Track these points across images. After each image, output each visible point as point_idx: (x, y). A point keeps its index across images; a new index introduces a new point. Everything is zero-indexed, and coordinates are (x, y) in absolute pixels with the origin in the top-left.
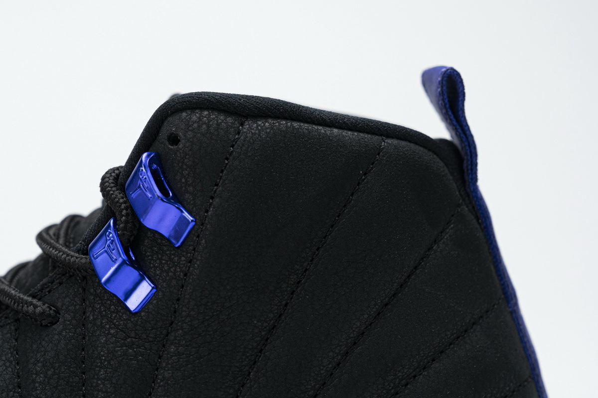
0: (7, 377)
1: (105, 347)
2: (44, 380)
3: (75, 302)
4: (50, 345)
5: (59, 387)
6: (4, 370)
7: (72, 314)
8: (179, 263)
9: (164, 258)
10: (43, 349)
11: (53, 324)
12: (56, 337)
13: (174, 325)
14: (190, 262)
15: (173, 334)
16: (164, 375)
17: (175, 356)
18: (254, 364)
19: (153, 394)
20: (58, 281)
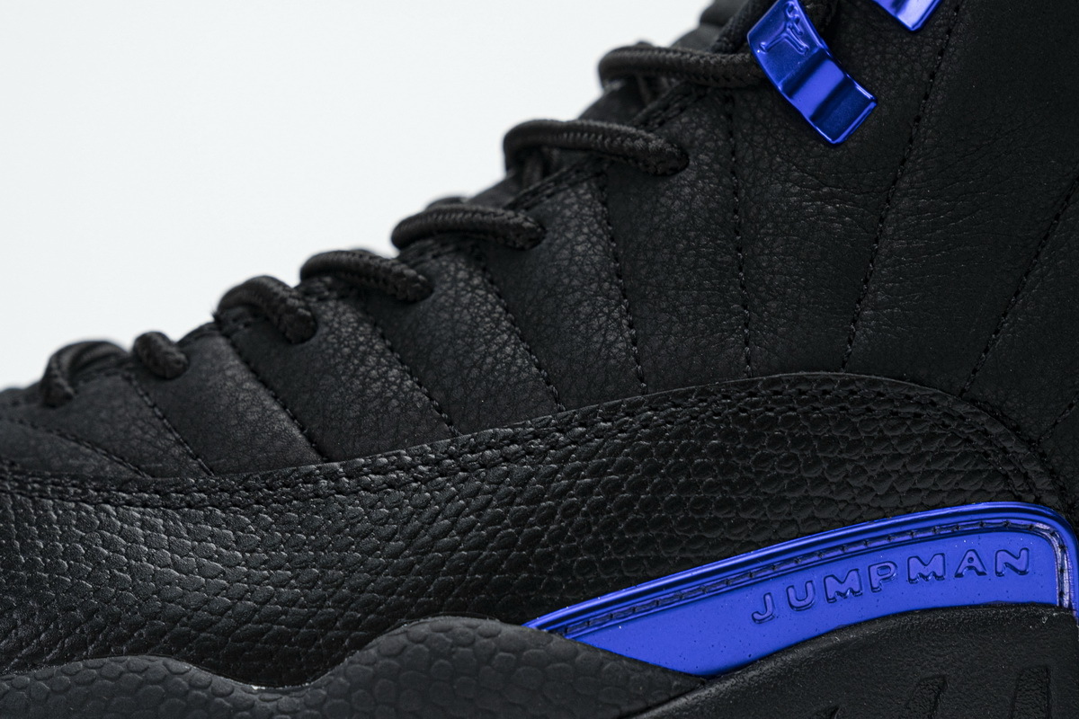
0: (597, 259)
1: (781, 201)
2: (671, 259)
3: (716, 135)
4: (677, 202)
5: (699, 270)
6: (590, 249)
7: (711, 154)
8: (920, 56)
9: (889, 49)
10: (663, 210)
11: (676, 171)
12: (687, 190)
13: (909, 165)
14: (941, 54)
15: (907, 179)
16: (892, 247)
17: (911, 215)
18: (1045, 238)
19: (871, 280)
20: (677, 105)
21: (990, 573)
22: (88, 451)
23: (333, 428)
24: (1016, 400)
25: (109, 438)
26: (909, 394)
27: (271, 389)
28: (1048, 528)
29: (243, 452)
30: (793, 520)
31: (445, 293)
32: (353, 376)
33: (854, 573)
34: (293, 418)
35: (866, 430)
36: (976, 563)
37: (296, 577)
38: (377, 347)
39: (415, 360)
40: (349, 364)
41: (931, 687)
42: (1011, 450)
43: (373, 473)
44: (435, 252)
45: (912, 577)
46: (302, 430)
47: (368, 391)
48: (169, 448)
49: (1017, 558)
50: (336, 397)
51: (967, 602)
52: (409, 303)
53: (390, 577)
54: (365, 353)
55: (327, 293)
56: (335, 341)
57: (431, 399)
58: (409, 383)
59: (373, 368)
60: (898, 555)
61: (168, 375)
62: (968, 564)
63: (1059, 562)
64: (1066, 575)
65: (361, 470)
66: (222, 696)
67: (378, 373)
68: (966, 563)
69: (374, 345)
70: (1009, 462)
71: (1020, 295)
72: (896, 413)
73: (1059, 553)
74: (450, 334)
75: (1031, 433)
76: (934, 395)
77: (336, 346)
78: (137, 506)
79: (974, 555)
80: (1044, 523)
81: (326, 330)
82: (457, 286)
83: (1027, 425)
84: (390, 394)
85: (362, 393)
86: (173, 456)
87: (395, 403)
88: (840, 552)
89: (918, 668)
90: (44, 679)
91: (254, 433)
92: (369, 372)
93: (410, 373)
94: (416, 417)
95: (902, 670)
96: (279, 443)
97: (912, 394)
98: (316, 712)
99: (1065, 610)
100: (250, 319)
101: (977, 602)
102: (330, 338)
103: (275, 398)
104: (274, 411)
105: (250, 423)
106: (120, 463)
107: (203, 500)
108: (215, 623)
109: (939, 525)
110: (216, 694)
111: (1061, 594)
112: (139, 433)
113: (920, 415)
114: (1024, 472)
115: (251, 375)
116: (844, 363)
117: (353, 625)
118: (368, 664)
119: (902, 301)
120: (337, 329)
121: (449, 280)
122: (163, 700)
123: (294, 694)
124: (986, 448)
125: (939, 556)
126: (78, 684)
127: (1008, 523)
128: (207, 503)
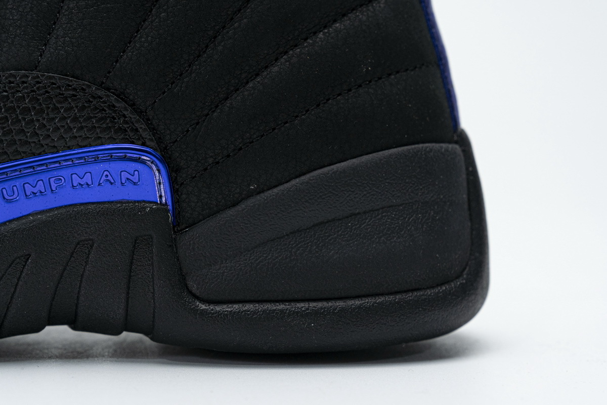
21: (118, 184)
24: (131, 89)
26: (69, 83)
28: (149, 159)
30: (5, 152)
33: (41, 182)
35: (45, 103)
36: (110, 178)
41: (86, 245)
42: (127, 116)
45: (75, 185)
49: (133, 176)
51: (106, 200)
60: (65, 173)
62: (105, 178)
63: (158, 178)
64: (162, 186)
68: (104, 178)
70: (126, 123)
71: (139, 32)
72: (63, 94)
73: (157, 174)
75: (141, 107)
76: (83, 85)
79: (108, 174)
80: (148, 157)
83: (138, 103)
88: (32, 170)
89: (76, 235)
95: (66, 235)
97: (71, 84)
99: (163, 205)
101: (111, 200)
109: (88, 156)
111: (161, 197)
113: (76, 96)
114: (135, 128)
116: (36, 67)
119: (70, 33)
124: (113, 114)
125: (89, 173)
127: (126, 156)
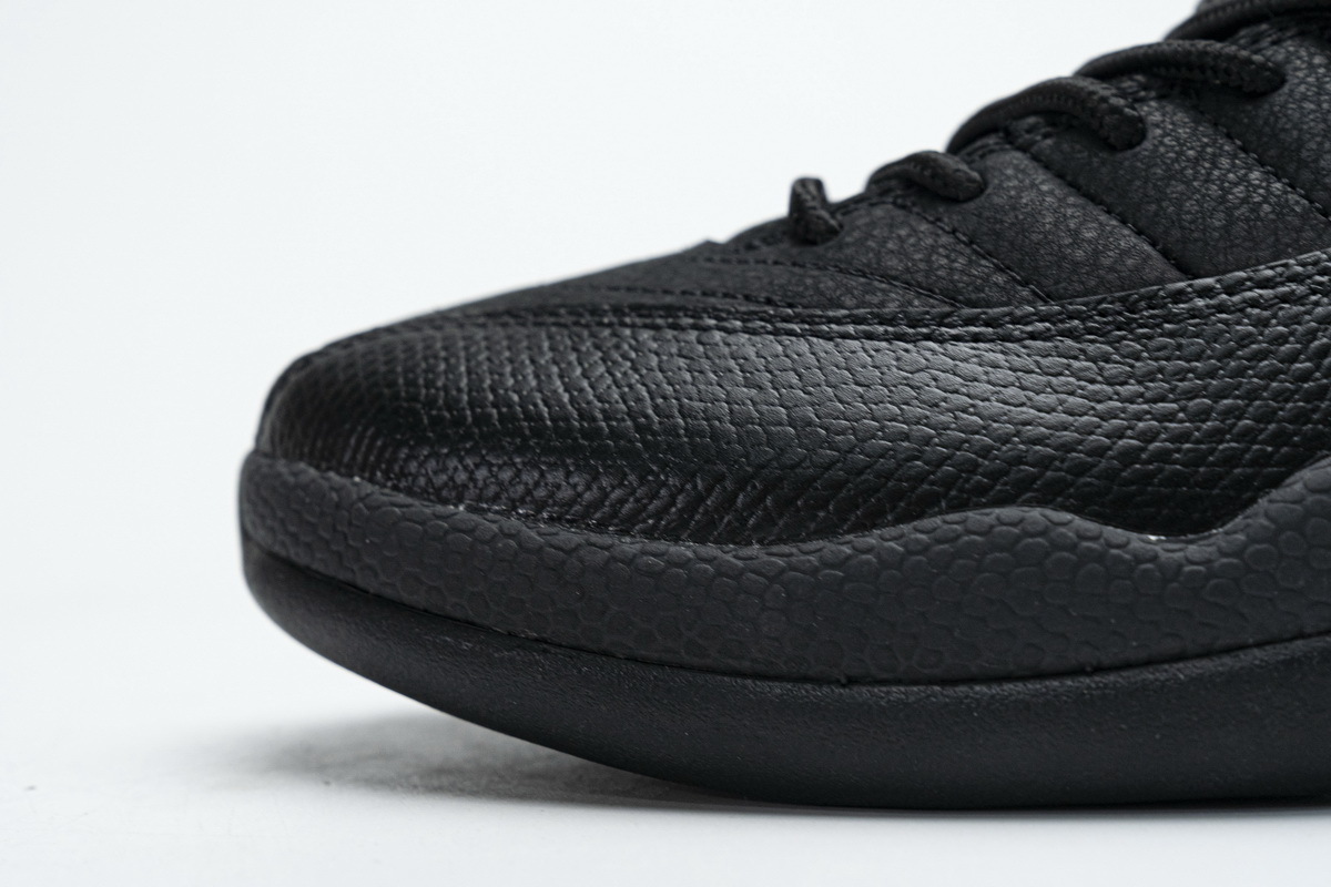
22: (884, 286)
23: (1196, 240)
25: (907, 270)
27: (1100, 204)
29: (1087, 274)
31: (1303, 81)
32: (1206, 181)
34: (1139, 233)
37: (1183, 409)
38: (1226, 148)
39: (1281, 158)
40: (1199, 168)
43: (1258, 288)
44: (1274, 37)
46: (1154, 245)
47: (1230, 197)
48: (988, 275)
50: (1192, 205)
52: (1257, 96)
53: (1301, 404)
54: (1214, 155)
55: (1143, 94)
56: (1174, 143)
57: (1311, 202)
58: (1278, 185)
59: (1229, 171)
61: (961, 197)
65: (1243, 284)
66: (1118, 547)
67: (1238, 177)
69: (1222, 145)
74: (1322, 126)
77: (1177, 148)
78: (967, 341)
81: (1158, 132)
82: (1317, 73)
84: (1258, 199)
85: (1222, 200)
86: (995, 284)
87: (1266, 207)
90: (894, 539)
91: (1096, 252)
92: (1225, 175)
93: (1276, 175)
94: (1297, 222)
96: (1130, 262)
98: (1235, 561)
100: (1049, 129)
102: (1167, 140)
103: (1109, 212)
104: (1115, 227)
105: (1089, 242)
106: (930, 297)
107: (1049, 330)
108: (1094, 466)
110: (1110, 545)
112: (944, 261)
115: (1072, 190)
117: (1262, 460)
118: (1294, 502)
120: (1172, 130)
121: (1304, 66)
122: (1048, 554)
123: (1202, 543)
126: (939, 541)
128: (1054, 333)
